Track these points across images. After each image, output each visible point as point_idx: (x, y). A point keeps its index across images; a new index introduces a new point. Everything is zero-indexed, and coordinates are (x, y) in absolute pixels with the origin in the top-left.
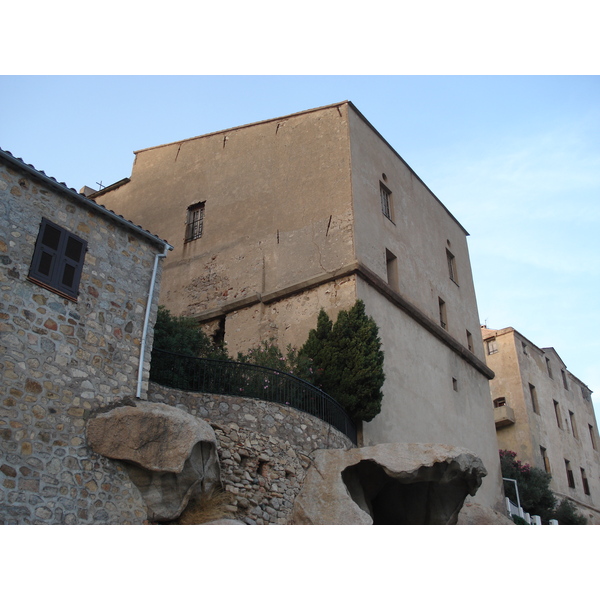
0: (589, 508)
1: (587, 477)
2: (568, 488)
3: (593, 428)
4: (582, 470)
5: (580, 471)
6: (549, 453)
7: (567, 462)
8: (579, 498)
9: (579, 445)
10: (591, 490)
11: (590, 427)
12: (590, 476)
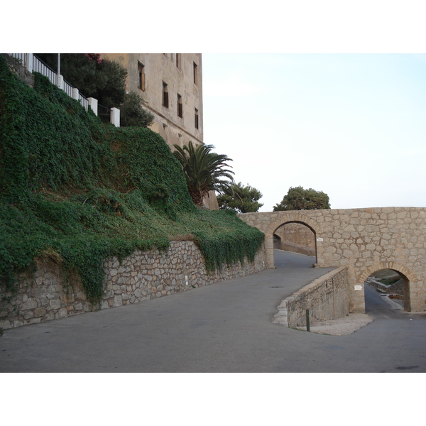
0: (179, 128)
1: (183, 102)
2: (161, 106)
3: (198, 67)
4: (179, 96)
5: (176, 96)
6: (146, 71)
7: (165, 85)
8: (172, 118)
9: (181, 75)
10: (184, 114)
11: (195, 65)
12: (186, 103)
